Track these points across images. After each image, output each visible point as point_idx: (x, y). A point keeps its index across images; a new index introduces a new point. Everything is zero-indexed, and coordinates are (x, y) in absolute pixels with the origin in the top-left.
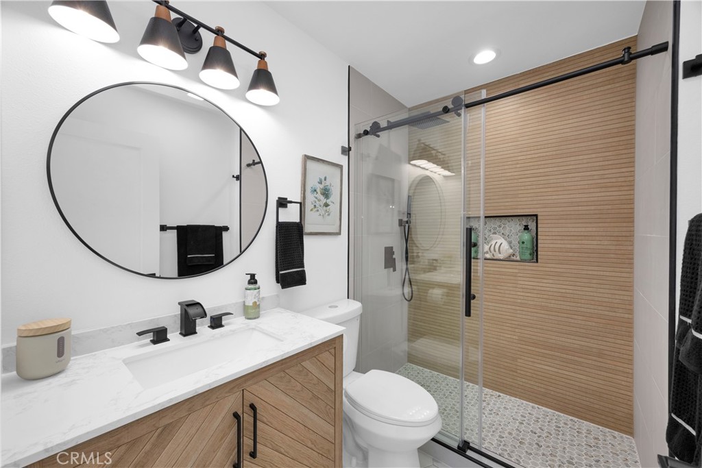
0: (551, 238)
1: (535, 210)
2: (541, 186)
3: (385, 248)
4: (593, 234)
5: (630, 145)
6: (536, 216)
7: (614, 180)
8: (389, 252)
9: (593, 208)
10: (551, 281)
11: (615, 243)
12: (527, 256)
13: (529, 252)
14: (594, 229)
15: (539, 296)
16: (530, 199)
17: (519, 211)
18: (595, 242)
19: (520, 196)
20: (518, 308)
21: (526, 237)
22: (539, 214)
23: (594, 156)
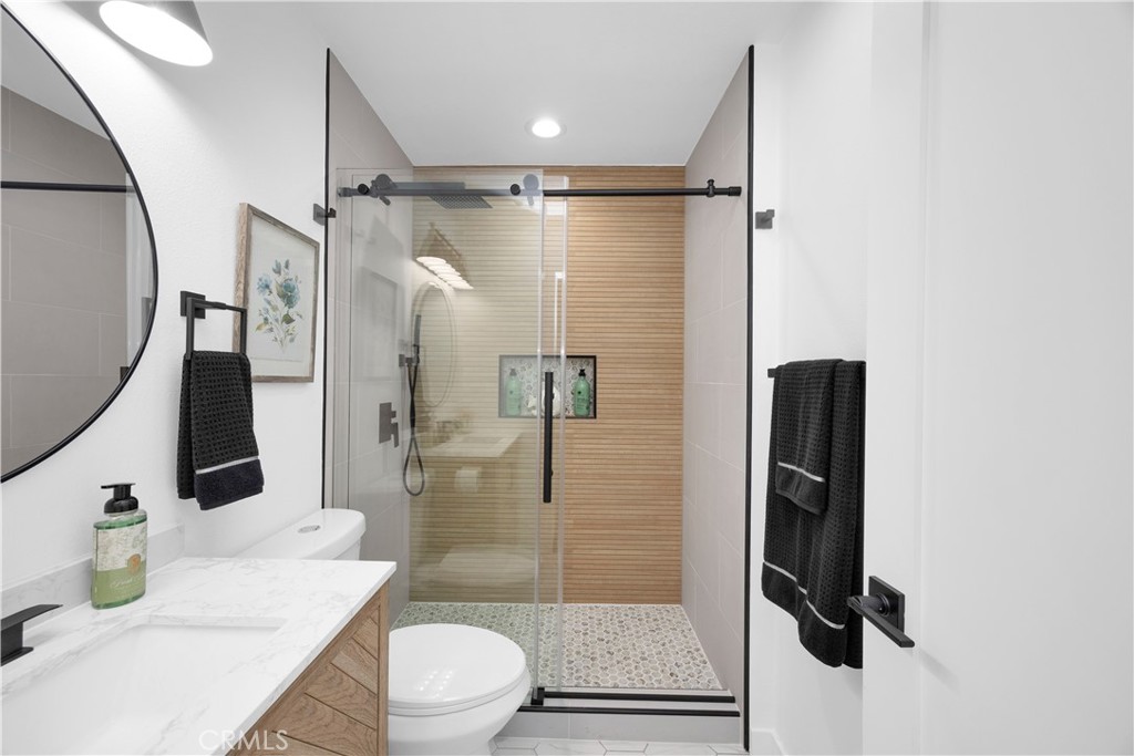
0: (610, 386)
1: (595, 350)
2: (600, 320)
3: (381, 405)
4: (651, 381)
5: (680, 283)
6: (594, 357)
7: (667, 320)
8: (386, 412)
9: (650, 351)
10: (610, 441)
11: (668, 391)
12: (583, 411)
13: (586, 405)
14: (651, 376)
15: (596, 461)
16: (588, 335)
17: (575, 350)
18: (651, 392)
19: (577, 330)
20: (573, 481)
21: (582, 386)
22: (598, 355)
23: (650, 290)
